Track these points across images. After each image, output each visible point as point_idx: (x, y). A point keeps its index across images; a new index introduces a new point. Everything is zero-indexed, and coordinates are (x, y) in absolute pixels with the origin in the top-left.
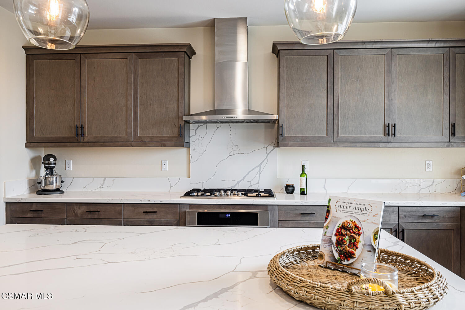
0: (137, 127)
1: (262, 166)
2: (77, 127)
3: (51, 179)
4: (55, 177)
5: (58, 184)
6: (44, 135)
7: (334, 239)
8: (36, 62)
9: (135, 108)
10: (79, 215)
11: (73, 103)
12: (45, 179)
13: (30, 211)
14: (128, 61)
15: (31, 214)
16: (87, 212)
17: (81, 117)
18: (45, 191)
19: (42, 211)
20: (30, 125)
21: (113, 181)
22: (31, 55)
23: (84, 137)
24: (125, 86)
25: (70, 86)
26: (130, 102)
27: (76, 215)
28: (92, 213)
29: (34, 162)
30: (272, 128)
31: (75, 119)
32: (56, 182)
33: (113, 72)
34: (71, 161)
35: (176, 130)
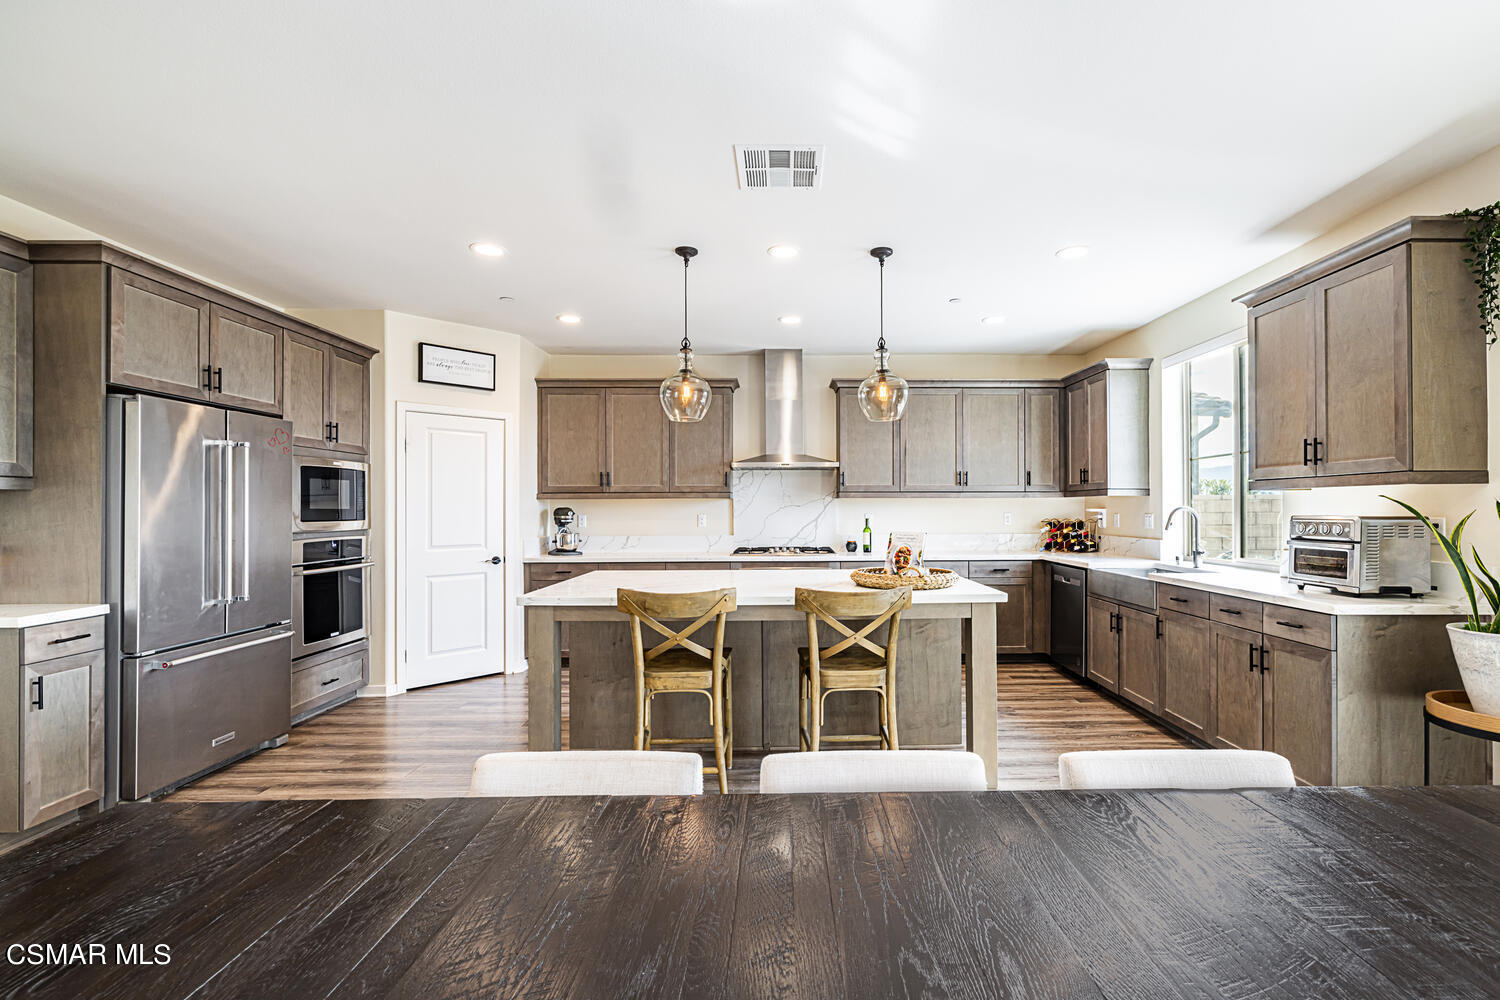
0: (675, 475)
1: (819, 520)
2: (601, 475)
3: (568, 538)
4: (571, 536)
5: (576, 544)
6: (558, 485)
7: (894, 560)
8: (547, 396)
9: (672, 452)
11: (596, 446)
12: (560, 538)
13: (555, 573)
17: (606, 463)
18: (560, 552)
19: (569, 572)
20: (543, 472)
22: (544, 389)
23: (609, 487)
25: (593, 426)
26: (666, 445)
29: (544, 515)
30: (831, 475)
31: (599, 466)
32: (574, 542)
34: (585, 517)
35: (721, 479)
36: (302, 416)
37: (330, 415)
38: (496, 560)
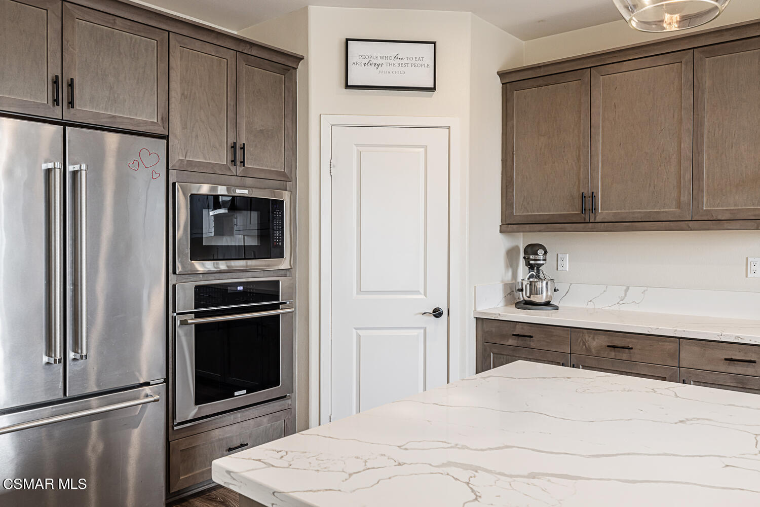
0: (702, 191)
2: (583, 196)
3: (539, 285)
4: (545, 282)
5: (549, 293)
6: (528, 212)
8: (516, 93)
9: (697, 154)
10: (593, 350)
11: (576, 155)
12: (530, 285)
13: (514, 335)
14: (683, 66)
15: (516, 341)
16: (609, 346)
17: (590, 178)
18: (528, 304)
19: (531, 337)
20: (507, 196)
21: (642, 293)
22: (510, 83)
23: (595, 214)
24: (676, 116)
25: (572, 126)
27: (588, 350)
28: (616, 349)
29: (511, 254)
31: (579, 183)
32: (547, 291)
33: (651, 93)
34: (566, 256)
36: (197, 136)
37: (237, 135)
38: (437, 313)
